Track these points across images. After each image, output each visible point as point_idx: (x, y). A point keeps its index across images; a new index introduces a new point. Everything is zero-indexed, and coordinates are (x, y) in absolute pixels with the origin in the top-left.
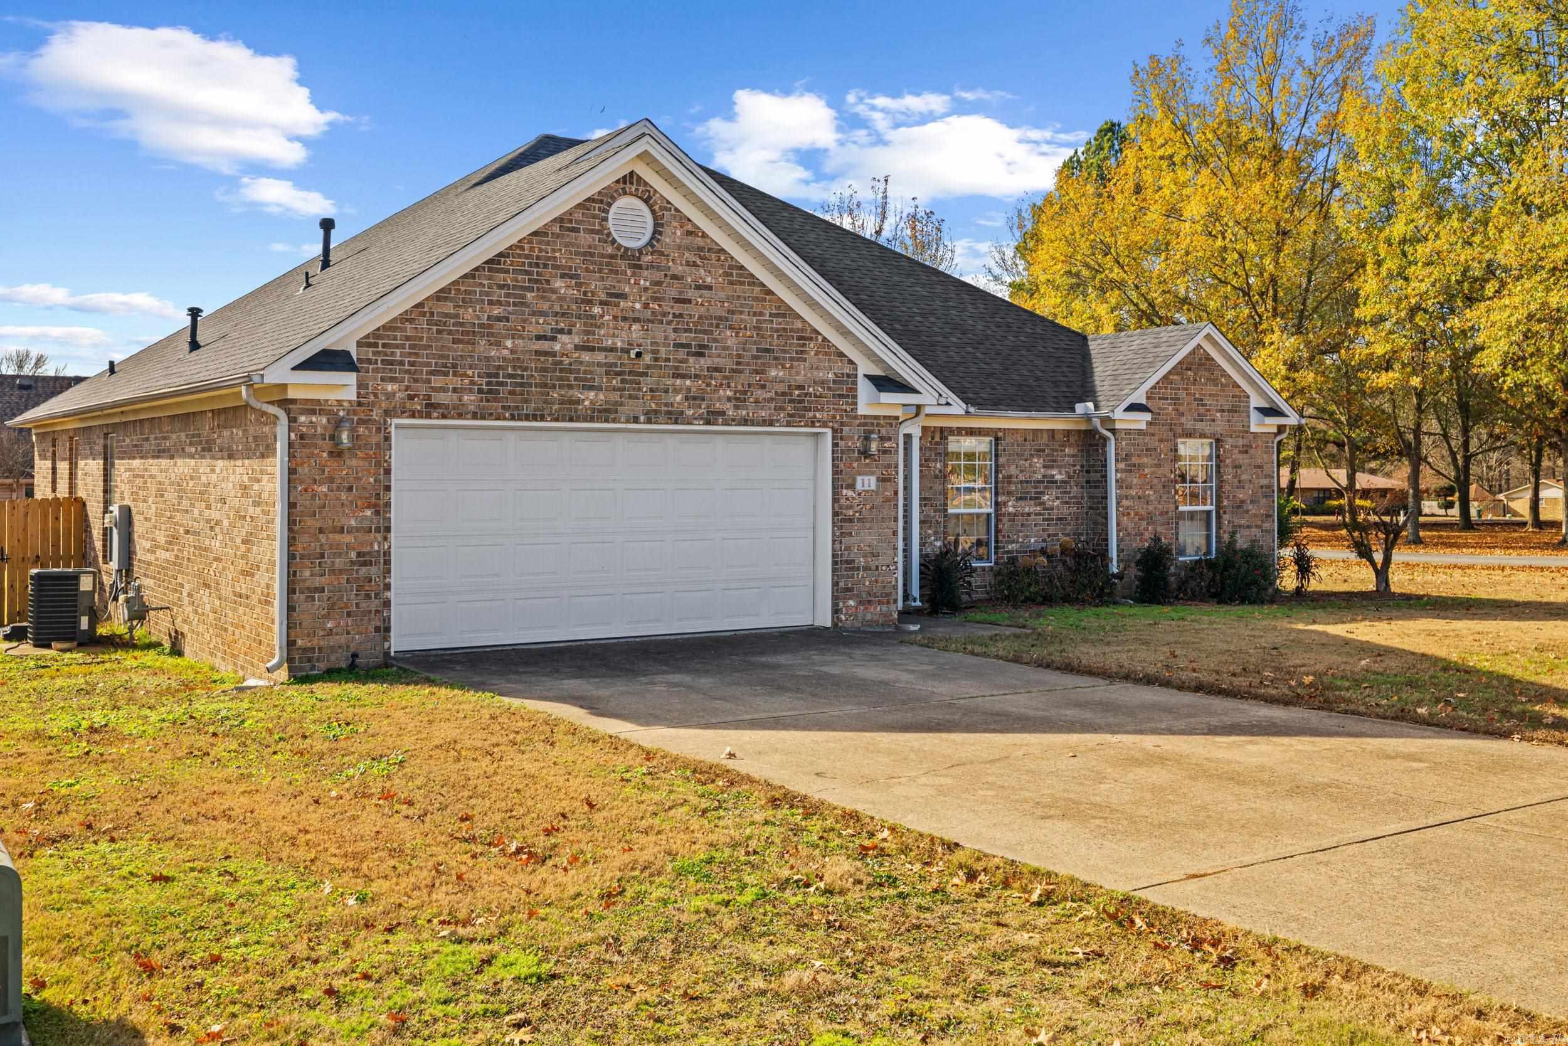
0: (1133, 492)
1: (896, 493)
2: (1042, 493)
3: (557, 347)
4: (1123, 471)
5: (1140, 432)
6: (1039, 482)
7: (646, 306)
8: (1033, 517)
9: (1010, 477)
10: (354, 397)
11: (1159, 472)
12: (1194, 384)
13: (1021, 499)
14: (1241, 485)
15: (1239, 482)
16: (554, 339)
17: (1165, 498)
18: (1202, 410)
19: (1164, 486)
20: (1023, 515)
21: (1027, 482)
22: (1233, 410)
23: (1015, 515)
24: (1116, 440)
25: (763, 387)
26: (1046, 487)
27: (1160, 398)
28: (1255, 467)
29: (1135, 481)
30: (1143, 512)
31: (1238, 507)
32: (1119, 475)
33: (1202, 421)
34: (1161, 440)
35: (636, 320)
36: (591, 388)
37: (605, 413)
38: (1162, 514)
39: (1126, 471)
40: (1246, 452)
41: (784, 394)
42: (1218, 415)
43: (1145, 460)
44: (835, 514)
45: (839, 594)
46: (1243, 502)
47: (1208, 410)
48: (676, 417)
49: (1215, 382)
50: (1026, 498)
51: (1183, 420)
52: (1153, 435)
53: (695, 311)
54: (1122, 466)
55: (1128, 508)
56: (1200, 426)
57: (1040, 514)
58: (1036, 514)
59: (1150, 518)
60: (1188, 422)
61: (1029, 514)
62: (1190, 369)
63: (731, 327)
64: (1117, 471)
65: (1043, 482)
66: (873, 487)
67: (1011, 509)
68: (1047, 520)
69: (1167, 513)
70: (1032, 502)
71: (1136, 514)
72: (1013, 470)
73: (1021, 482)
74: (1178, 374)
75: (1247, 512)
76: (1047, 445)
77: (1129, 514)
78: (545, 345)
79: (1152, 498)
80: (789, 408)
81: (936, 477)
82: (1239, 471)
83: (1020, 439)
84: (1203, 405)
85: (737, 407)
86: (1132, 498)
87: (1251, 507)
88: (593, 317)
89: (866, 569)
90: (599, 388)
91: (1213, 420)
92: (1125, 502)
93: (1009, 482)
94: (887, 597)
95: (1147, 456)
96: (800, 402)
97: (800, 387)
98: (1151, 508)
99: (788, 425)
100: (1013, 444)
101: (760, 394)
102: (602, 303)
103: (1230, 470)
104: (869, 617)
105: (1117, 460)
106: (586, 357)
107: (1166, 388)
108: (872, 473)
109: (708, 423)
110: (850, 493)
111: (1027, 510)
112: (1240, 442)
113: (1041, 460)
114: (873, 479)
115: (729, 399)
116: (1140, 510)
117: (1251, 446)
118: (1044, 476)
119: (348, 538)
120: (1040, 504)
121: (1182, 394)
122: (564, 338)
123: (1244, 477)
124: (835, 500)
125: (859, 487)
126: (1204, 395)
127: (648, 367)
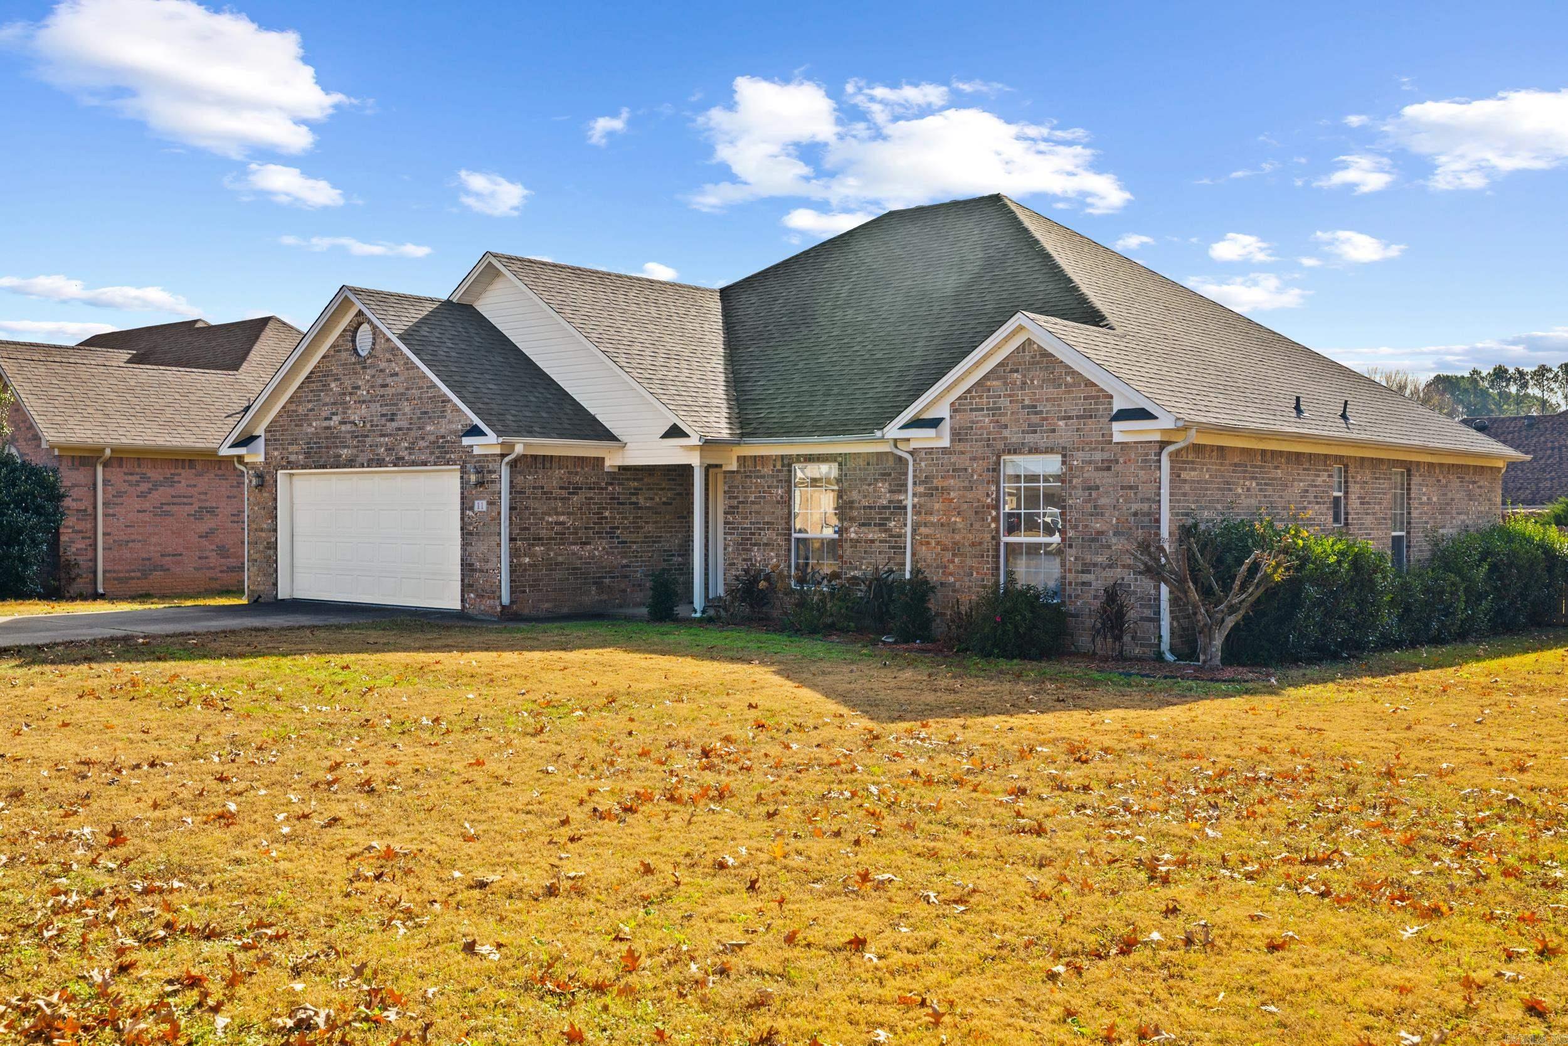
0: (934, 519)
1: (499, 513)
2: (888, 519)
3: (332, 423)
4: (921, 495)
5: (944, 450)
6: (884, 507)
7: (368, 392)
8: (877, 544)
9: (852, 502)
10: (262, 459)
11: (970, 495)
12: (1022, 389)
13: (864, 525)
14: (1097, 512)
15: (1095, 507)
16: (331, 419)
17: (977, 526)
18: (1035, 419)
19: (976, 513)
20: (866, 542)
21: (870, 508)
22: (1088, 415)
23: (857, 541)
24: (914, 460)
25: (423, 438)
26: (892, 513)
27: (971, 410)
28: (1123, 488)
29: (937, 506)
30: (948, 542)
31: (1093, 540)
32: (916, 500)
33: (1035, 432)
34: (974, 459)
35: (364, 402)
36: (345, 447)
37: (350, 463)
38: (973, 545)
39: (925, 495)
40: (1109, 469)
41: (434, 442)
42: (1061, 423)
43: (952, 482)
44: (462, 529)
45: (466, 587)
46: (1100, 533)
47: (1046, 419)
48: (380, 463)
49: (1056, 383)
50: (870, 525)
51: (1006, 433)
52: (963, 453)
53: (389, 391)
54: (921, 489)
55: (927, 536)
56: (1030, 439)
57: (886, 542)
58: (881, 542)
59: (956, 549)
60: (1013, 435)
61: (872, 541)
62: (1017, 371)
63: (407, 400)
64: (914, 495)
65: (889, 508)
66: (485, 509)
67: (853, 535)
68: (893, 547)
69: (980, 543)
70: (877, 529)
71: (938, 543)
72: (855, 496)
73: (865, 508)
74: (998, 379)
75: (1109, 547)
76: (894, 469)
77: (928, 543)
78: (326, 424)
79: (960, 526)
80: (437, 451)
81: (778, 502)
82: (1094, 494)
83: (862, 463)
84: (1036, 413)
85: (410, 454)
86: (933, 524)
87: (1114, 540)
88: (346, 403)
89: (481, 571)
90: (348, 447)
91: (1054, 431)
92: (923, 530)
93: (851, 508)
94: (495, 593)
95: (953, 477)
96: (444, 447)
97: (443, 437)
98: (957, 537)
99: (435, 464)
100: (855, 469)
101: (422, 444)
102: (351, 394)
103: (1080, 492)
104: (482, 608)
105: (915, 483)
106: (343, 428)
107: (981, 397)
108: (484, 499)
109: (395, 466)
110: (471, 513)
111: (870, 536)
112: (1098, 456)
113: (887, 485)
114: (485, 502)
115: (406, 448)
116: (944, 539)
117: (1117, 462)
118: (890, 502)
119: (264, 535)
120: (886, 531)
121: (1004, 402)
122: (335, 418)
123: (1103, 501)
124: (462, 519)
125: (476, 509)
126: (1038, 400)
127: (369, 431)
